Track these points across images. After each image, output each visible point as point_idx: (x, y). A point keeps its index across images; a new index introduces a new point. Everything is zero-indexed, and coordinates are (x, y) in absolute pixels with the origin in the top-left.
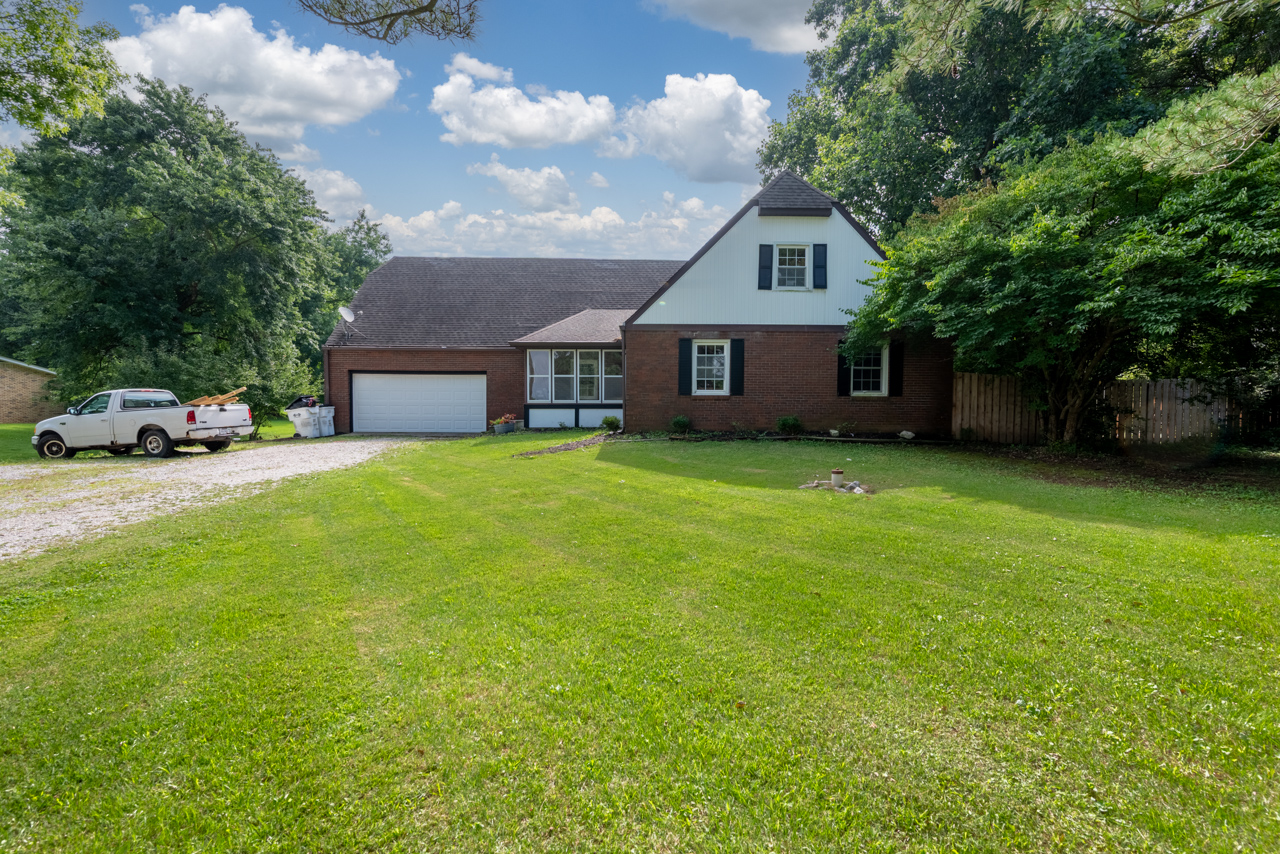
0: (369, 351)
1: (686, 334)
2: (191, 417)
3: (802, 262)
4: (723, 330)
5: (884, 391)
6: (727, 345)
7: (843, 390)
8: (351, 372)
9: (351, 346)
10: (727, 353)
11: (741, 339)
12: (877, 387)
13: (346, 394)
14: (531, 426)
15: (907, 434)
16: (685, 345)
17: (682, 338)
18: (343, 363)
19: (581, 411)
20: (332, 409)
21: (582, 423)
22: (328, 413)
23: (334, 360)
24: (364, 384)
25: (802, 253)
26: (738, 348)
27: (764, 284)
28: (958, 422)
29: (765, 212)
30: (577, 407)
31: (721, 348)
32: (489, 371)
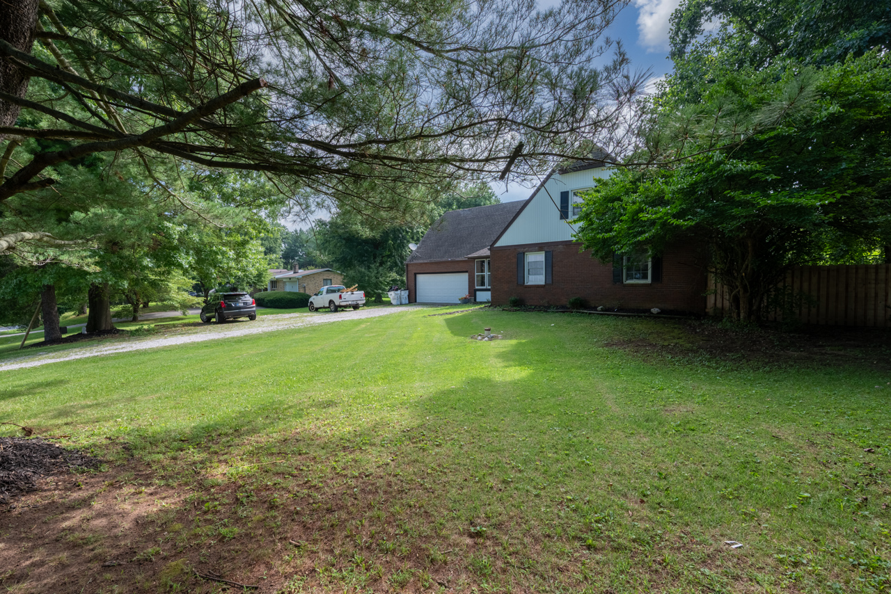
0: (421, 264)
1: (521, 250)
2: (340, 297)
4: (539, 247)
5: (649, 281)
6: (544, 255)
7: (617, 280)
8: (415, 274)
9: (415, 262)
10: (544, 260)
11: (551, 251)
12: (645, 277)
13: (413, 284)
14: (478, 300)
15: (655, 310)
16: (520, 256)
17: (518, 252)
18: (412, 270)
20: (407, 292)
22: (405, 294)
23: (409, 268)
24: (421, 279)
26: (549, 256)
27: (564, 215)
28: (712, 302)
29: (562, 172)
32: (469, 271)
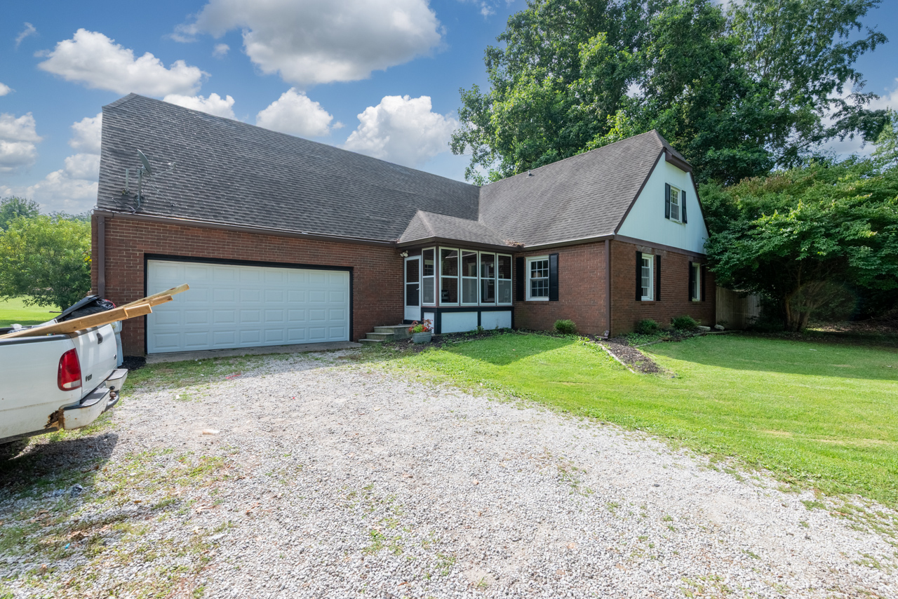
1: (640, 249)
6: (651, 258)
8: (147, 257)
11: (658, 254)
13: (139, 292)
14: (443, 332)
16: (639, 256)
17: (638, 252)
18: (134, 241)
21: (482, 327)
25: (678, 195)
30: (479, 310)
31: (650, 263)
32: (357, 267)
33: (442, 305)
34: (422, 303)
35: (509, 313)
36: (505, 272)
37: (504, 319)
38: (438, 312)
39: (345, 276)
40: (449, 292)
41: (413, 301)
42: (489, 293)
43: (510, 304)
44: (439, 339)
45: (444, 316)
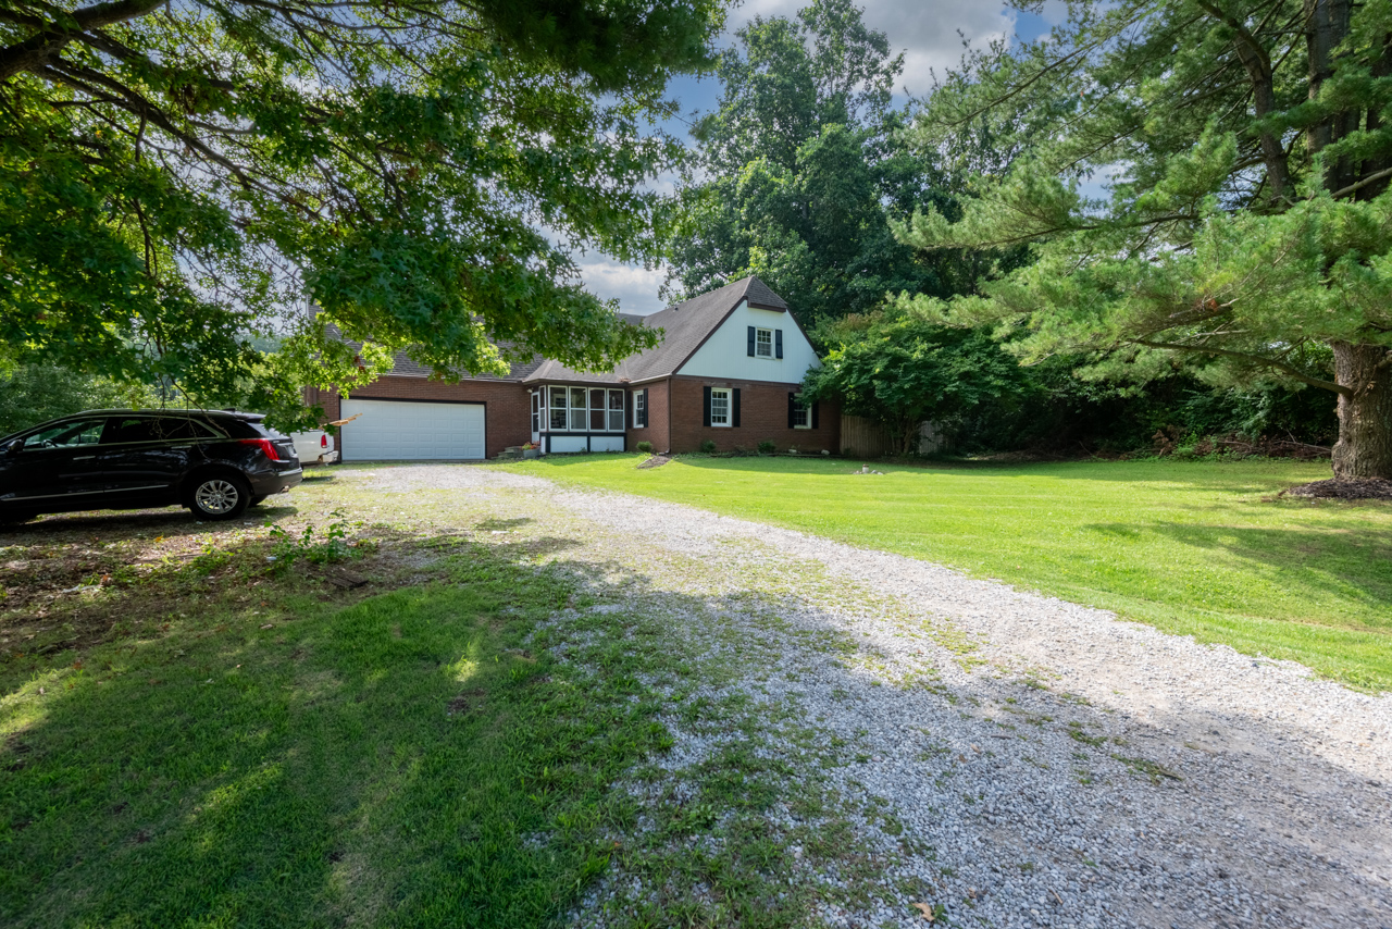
1: (708, 384)
3: (769, 340)
4: (728, 382)
5: (809, 425)
6: (729, 393)
7: (791, 425)
8: (340, 398)
10: (730, 398)
11: (739, 388)
12: (806, 423)
14: (553, 451)
15: (826, 452)
16: (707, 390)
17: (705, 387)
19: (592, 438)
21: (592, 449)
25: (769, 334)
26: (737, 394)
27: (751, 353)
28: (843, 445)
29: (752, 305)
30: (589, 435)
31: (725, 395)
32: (489, 402)
33: (551, 430)
34: (540, 430)
35: (621, 439)
36: (615, 403)
37: (618, 443)
38: (548, 435)
39: (482, 407)
40: (558, 420)
41: (536, 430)
42: (598, 420)
43: (623, 431)
44: (548, 455)
45: (553, 439)
